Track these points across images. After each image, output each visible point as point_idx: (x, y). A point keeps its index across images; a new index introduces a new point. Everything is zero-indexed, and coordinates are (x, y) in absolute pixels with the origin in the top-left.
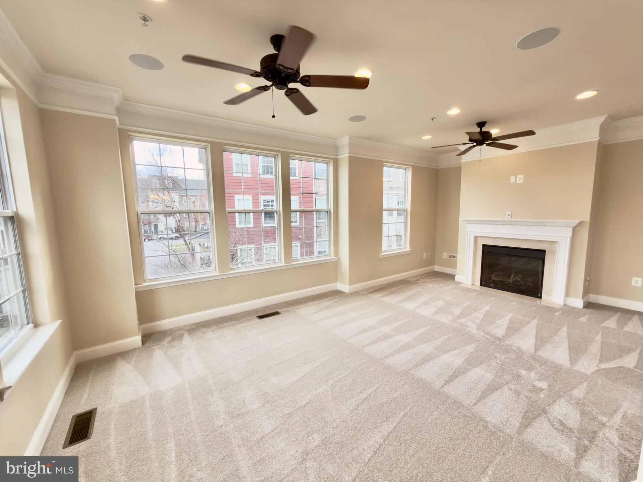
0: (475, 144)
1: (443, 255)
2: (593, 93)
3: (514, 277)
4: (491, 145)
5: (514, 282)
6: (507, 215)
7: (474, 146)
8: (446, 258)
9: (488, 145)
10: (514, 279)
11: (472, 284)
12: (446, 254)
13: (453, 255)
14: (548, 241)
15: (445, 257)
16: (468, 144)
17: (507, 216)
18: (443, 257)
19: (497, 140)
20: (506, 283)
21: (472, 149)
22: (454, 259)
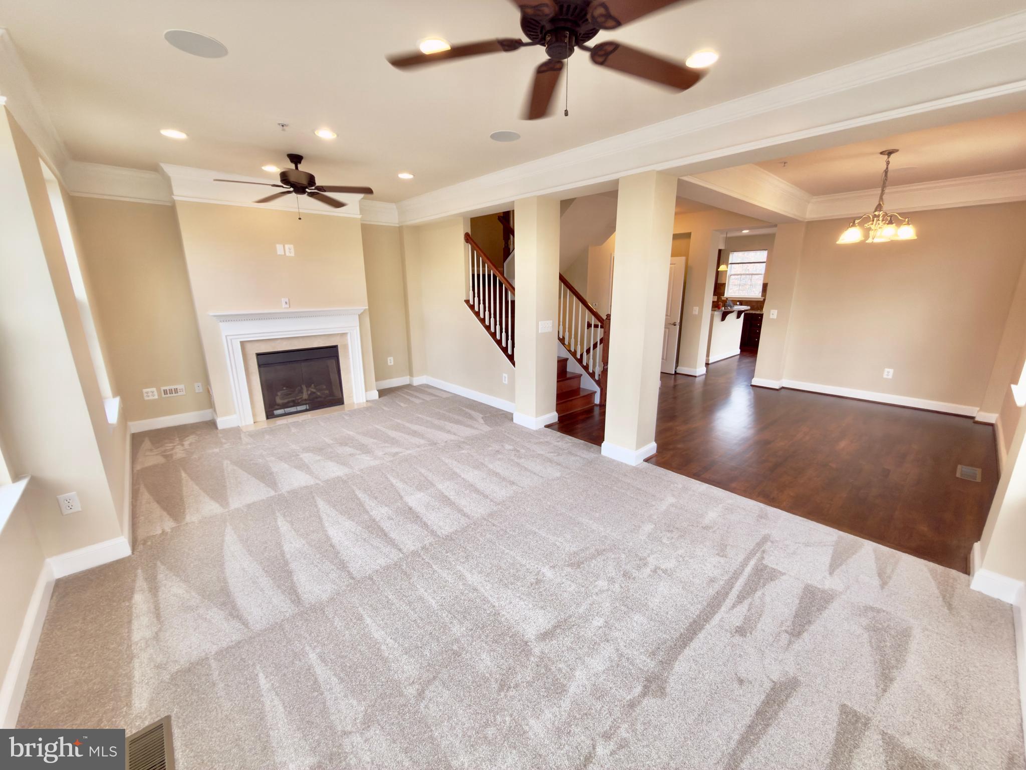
0: (292, 189)
1: (145, 395)
2: (410, 176)
3: (307, 390)
4: (314, 196)
5: (309, 395)
6: (284, 303)
7: (289, 192)
8: (156, 397)
9: (311, 195)
10: (309, 392)
11: (254, 423)
12: (154, 389)
13: (173, 387)
14: (338, 334)
15: (151, 398)
16: (282, 188)
17: (284, 305)
18: (146, 398)
19: (325, 191)
20: (299, 401)
21: (283, 195)
22: (176, 394)
